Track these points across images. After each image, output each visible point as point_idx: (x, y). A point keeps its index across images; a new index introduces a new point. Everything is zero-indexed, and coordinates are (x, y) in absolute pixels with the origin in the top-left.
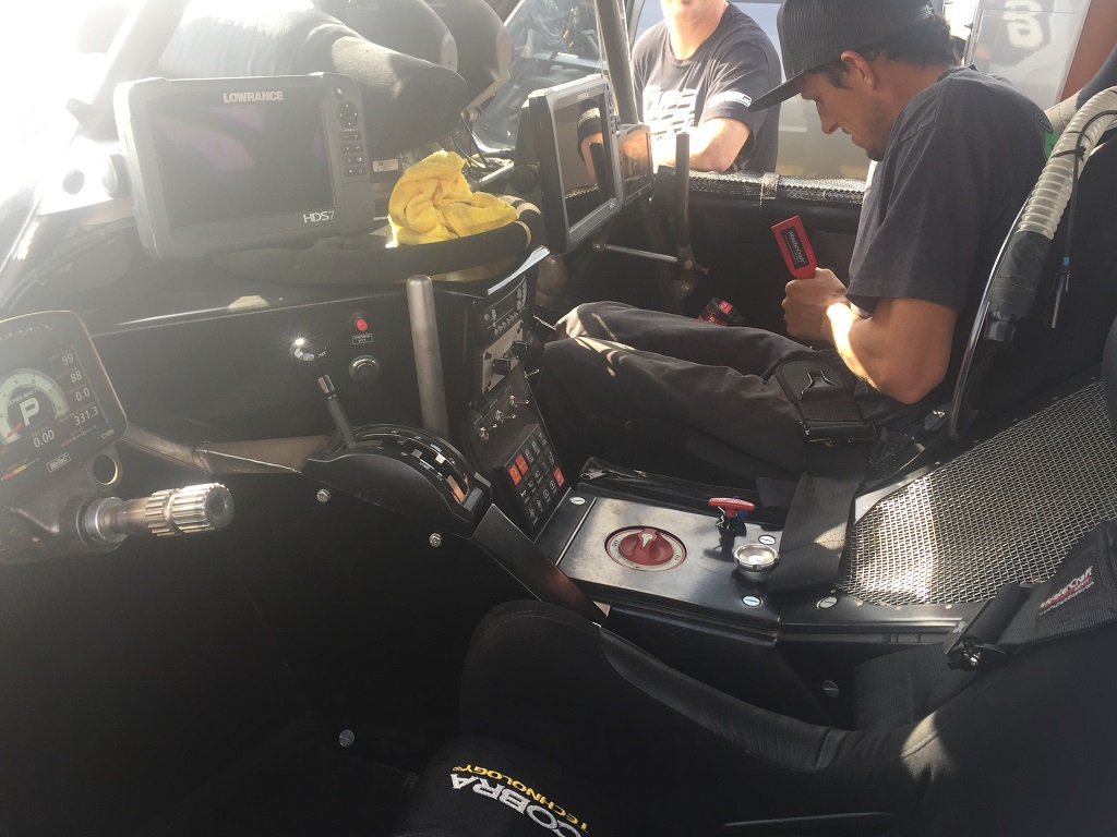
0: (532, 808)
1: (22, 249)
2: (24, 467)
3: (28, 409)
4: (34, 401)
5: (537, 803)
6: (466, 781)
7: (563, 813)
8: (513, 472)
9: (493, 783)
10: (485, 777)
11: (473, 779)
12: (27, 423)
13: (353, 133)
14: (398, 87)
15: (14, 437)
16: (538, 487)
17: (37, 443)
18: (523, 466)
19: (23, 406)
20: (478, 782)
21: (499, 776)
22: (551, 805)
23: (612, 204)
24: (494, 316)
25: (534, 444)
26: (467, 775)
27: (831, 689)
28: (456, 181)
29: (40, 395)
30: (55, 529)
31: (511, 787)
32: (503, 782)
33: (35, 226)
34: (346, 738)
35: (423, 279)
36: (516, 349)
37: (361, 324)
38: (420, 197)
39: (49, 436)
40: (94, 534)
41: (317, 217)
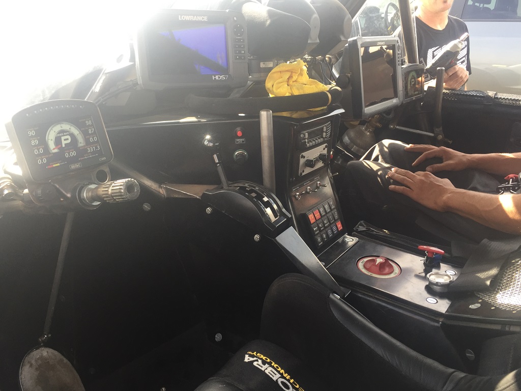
0: (280, 380)
1: (97, 87)
2: (58, 164)
3: (65, 140)
4: (68, 137)
5: (285, 378)
6: (251, 359)
7: (298, 386)
8: (311, 217)
9: (264, 363)
10: (261, 359)
11: (255, 359)
12: (64, 146)
13: (241, 39)
14: (268, 22)
15: (56, 151)
16: (325, 228)
17: (67, 155)
18: (318, 216)
19: (63, 138)
20: (257, 361)
21: (269, 360)
22: (292, 381)
23: (395, 101)
24: (307, 136)
25: (326, 207)
26: (253, 356)
27: (470, 355)
28: (301, 74)
29: (72, 135)
30: (69, 195)
31: (273, 367)
32: (270, 364)
33: (104, 77)
34: (218, 337)
35: (267, 111)
36: (321, 157)
37: (239, 133)
38: (280, 80)
39: (73, 154)
41: (219, 78)
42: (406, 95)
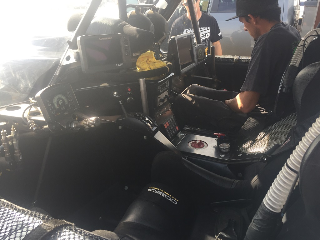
0: (166, 196)
1: (57, 73)
2: (59, 114)
3: (60, 102)
5: (167, 195)
6: (151, 190)
7: (173, 198)
8: (165, 125)
9: (157, 190)
10: (156, 189)
11: (153, 190)
12: (60, 105)
13: (127, 46)
14: (138, 36)
15: (58, 108)
16: (172, 130)
17: (62, 109)
18: (168, 124)
20: (154, 190)
21: (159, 189)
22: (170, 196)
23: (194, 64)
24: (160, 88)
25: (171, 120)
26: (152, 189)
27: (240, 175)
28: (152, 58)
29: (63, 100)
30: (65, 127)
31: (161, 192)
32: (160, 191)
33: (60, 68)
35: (143, 79)
36: (166, 97)
37: (129, 90)
38: (143, 61)
39: (64, 108)
40: (73, 128)
41: (119, 65)
42: (198, 60)
